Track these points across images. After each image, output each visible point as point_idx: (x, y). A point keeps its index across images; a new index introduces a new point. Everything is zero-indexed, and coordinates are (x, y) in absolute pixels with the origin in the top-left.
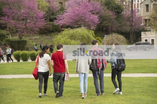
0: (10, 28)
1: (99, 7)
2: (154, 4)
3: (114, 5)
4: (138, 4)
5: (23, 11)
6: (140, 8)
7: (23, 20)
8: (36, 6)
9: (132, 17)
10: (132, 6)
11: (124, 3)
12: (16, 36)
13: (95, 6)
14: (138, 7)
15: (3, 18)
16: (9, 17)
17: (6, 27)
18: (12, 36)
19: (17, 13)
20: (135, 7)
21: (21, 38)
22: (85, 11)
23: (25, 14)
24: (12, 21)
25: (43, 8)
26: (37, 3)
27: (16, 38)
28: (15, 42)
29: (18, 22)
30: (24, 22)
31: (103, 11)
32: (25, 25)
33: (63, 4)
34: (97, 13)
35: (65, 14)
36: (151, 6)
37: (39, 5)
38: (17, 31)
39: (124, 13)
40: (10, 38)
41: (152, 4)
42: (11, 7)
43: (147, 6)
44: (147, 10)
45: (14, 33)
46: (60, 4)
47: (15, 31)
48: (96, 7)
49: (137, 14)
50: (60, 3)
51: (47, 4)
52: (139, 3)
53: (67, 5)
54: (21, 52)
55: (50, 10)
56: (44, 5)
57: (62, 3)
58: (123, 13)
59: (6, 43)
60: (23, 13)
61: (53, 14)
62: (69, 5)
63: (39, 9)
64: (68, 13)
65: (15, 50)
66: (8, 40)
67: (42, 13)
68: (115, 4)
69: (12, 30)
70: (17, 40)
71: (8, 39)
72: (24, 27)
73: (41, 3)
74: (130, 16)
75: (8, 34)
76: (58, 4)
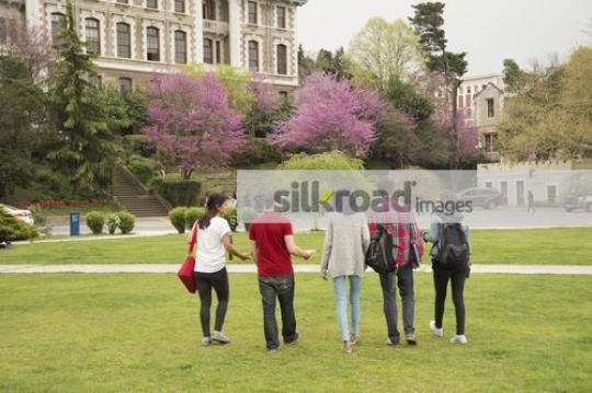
0: (162, 153)
1: (374, 102)
2: (506, 99)
3: (412, 99)
4: (468, 97)
5: (194, 112)
6: (472, 108)
7: (193, 133)
8: (225, 100)
9: (455, 127)
10: (455, 102)
11: (436, 94)
12: (177, 171)
13: (366, 100)
14: (468, 104)
15: (147, 130)
16: (161, 125)
17: (153, 151)
18: (166, 172)
19: (179, 118)
20: (462, 105)
21: (187, 177)
22: (341, 112)
23: (200, 119)
24: (169, 137)
25: (240, 104)
26: (227, 94)
27: (176, 176)
28: (173, 186)
29: (182, 139)
30: (196, 138)
31: (384, 113)
32: (198, 145)
33: (289, 95)
34: (371, 118)
35: (294, 119)
36: (500, 104)
37: (230, 98)
38: (179, 160)
39: (434, 117)
40: (164, 176)
41: (502, 97)
42: (168, 103)
43: (491, 102)
44: (491, 112)
45: (171, 165)
46: (283, 96)
47: (174, 159)
48: (367, 104)
49: (466, 121)
50: (281, 92)
51: (251, 96)
52: (472, 94)
53: (297, 98)
54: (186, 211)
55: (258, 111)
56: (242, 97)
57: (285, 93)
58: (432, 118)
59: (154, 188)
60: (194, 118)
61: (264, 120)
62: (304, 99)
63: (231, 106)
64: (301, 117)
65: (174, 206)
66: (158, 182)
67: (238, 117)
68: (414, 95)
69: (169, 158)
70: (178, 181)
71: (157, 178)
72: (196, 150)
73: (235, 93)
74: (450, 124)
75: (158, 168)
76: (278, 95)
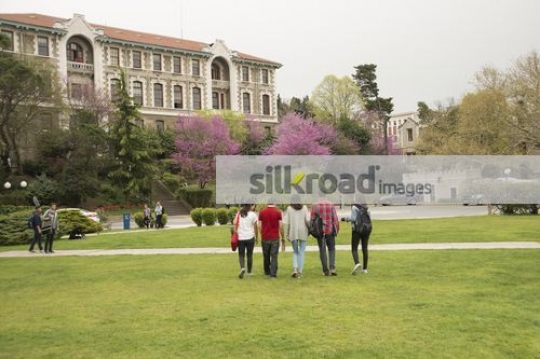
0: (185, 171)
1: (330, 133)
2: (420, 129)
3: (356, 130)
4: (395, 128)
5: (206, 143)
6: (398, 135)
7: (206, 157)
8: (228, 133)
9: (386, 148)
10: (386, 131)
11: (373, 126)
12: (195, 183)
13: (325, 131)
14: (395, 133)
15: (175, 155)
16: (184, 152)
17: (179, 170)
18: (188, 184)
19: (196, 147)
20: (391, 133)
21: (202, 187)
22: (307, 140)
23: (210, 147)
24: (189, 160)
25: (238, 136)
26: (229, 129)
27: (195, 187)
28: (193, 194)
29: (198, 161)
30: (208, 160)
31: (337, 140)
32: (210, 165)
33: (272, 129)
34: (328, 143)
35: (276, 145)
36: (416, 132)
37: (231, 132)
38: (197, 176)
39: (372, 142)
40: (187, 187)
41: (418, 128)
42: (189, 137)
43: (410, 131)
44: (411, 138)
45: (191, 179)
46: (267, 130)
47: (192, 176)
48: (326, 134)
49: (394, 144)
50: (266, 127)
51: (245, 130)
52: (397, 125)
53: (277, 131)
54: (202, 211)
55: (250, 140)
56: (239, 131)
57: (269, 128)
58: (371, 142)
59: (180, 195)
60: (207, 146)
61: (255, 146)
62: (281, 131)
63: (232, 138)
64: (279, 145)
65: (194, 207)
66: (183, 191)
67: (237, 145)
68: (357, 127)
69: (190, 175)
70: (196, 190)
71: (182, 188)
72: (208, 168)
73: (235, 129)
74: (383, 147)
75: (182, 181)
76: (264, 130)
